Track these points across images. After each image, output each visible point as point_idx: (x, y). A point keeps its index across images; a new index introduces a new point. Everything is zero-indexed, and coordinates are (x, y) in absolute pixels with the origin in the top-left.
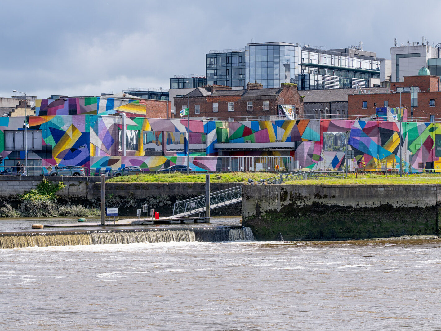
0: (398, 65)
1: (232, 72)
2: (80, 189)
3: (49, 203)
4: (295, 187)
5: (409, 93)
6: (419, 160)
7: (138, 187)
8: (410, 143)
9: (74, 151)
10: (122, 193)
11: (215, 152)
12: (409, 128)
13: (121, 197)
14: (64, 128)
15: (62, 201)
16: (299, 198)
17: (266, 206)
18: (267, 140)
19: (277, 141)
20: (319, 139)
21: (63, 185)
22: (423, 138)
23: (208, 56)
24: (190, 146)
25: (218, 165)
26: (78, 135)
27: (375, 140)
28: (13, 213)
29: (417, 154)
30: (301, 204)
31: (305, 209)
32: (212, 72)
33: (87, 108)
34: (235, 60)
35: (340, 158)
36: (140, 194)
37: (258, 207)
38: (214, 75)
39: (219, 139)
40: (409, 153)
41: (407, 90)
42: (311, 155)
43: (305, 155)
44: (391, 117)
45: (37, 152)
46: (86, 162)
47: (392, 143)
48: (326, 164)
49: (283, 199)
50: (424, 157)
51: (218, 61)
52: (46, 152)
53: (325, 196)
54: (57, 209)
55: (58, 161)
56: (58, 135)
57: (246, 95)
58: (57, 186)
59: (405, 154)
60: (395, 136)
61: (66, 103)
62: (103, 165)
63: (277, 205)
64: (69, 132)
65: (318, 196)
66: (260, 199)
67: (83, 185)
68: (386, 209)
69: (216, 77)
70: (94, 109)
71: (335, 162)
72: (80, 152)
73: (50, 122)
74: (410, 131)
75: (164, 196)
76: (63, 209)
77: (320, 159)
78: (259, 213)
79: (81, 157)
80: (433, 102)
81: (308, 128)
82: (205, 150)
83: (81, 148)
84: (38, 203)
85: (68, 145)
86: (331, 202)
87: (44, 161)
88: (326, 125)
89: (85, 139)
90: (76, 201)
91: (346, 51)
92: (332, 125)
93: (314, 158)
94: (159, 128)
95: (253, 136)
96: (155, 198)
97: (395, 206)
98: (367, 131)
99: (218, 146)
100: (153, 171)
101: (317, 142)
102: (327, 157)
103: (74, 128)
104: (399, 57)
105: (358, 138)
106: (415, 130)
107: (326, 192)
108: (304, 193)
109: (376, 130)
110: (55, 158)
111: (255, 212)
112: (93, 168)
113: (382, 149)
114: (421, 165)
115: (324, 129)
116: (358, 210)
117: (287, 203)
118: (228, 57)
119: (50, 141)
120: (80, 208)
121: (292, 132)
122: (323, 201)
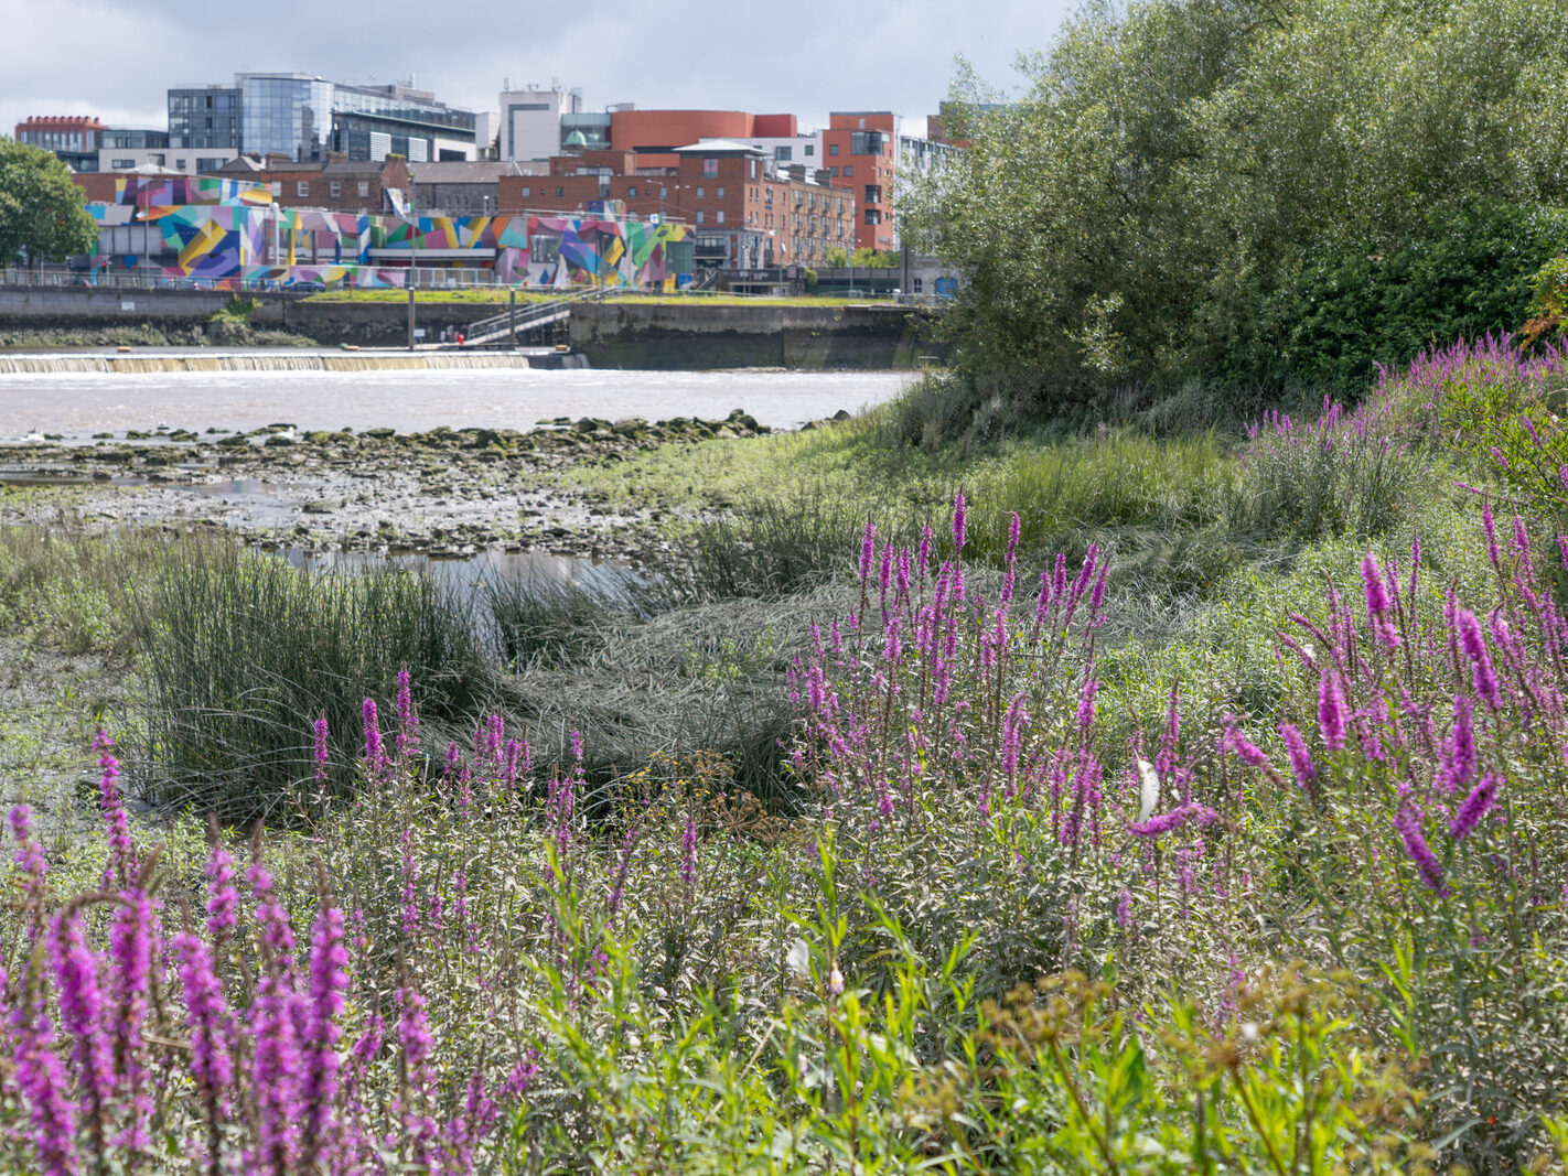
0: (511, 122)
1: (217, 123)
2: (276, 310)
3: (243, 327)
4: (632, 306)
5: (596, 177)
6: (645, 278)
7: (355, 307)
8: (635, 252)
9: (214, 257)
10: (334, 316)
11: (369, 261)
12: (634, 231)
13: (331, 321)
14: (198, 224)
15: (255, 325)
16: (636, 319)
17: (604, 329)
18: (444, 245)
19: (461, 247)
20: (524, 245)
21: (257, 304)
22: (650, 246)
23: (171, 93)
24: (344, 252)
25: (407, 279)
26: (221, 234)
27: (592, 247)
28: (203, 339)
29: (643, 269)
30: (637, 327)
31: (642, 334)
32: (180, 121)
33: (205, 195)
34: (222, 103)
35: (550, 273)
36: (359, 317)
37: (594, 330)
38: (184, 126)
39: (373, 244)
40: (634, 268)
41: (592, 172)
42: (515, 268)
43: (509, 268)
44: (609, 216)
45: (154, 258)
46: (236, 271)
47: (613, 252)
48: (533, 282)
49: (620, 321)
50: (651, 275)
51: (191, 102)
52: (168, 258)
53: (664, 318)
54: (251, 335)
55: (189, 271)
56: (189, 234)
57: (327, 171)
58: (250, 305)
59: (628, 269)
60: (617, 242)
61: (169, 188)
62: (262, 277)
63: (614, 328)
64: (207, 230)
65: (655, 318)
66: (597, 320)
68: (730, 334)
69: (186, 131)
70: (216, 196)
71: (545, 278)
72: (224, 258)
73: (173, 216)
74: (636, 236)
76: (260, 335)
77: (527, 274)
78: (595, 337)
79: (226, 266)
80: (632, 192)
81: (507, 231)
82: (357, 258)
83: (226, 253)
84: (232, 327)
85: (205, 249)
86: (670, 325)
87: (164, 270)
88: (534, 225)
89: (232, 240)
90: (272, 325)
91: (390, 89)
92: (540, 225)
93: (520, 272)
94: (311, 226)
95: (422, 238)
96: (381, 322)
97: (740, 330)
98: (583, 235)
99: (374, 252)
100: (333, 286)
101: (523, 250)
102: (536, 271)
103: (214, 225)
104: (513, 108)
105: (572, 245)
106: (642, 235)
107: (664, 313)
108: (641, 314)
109: (592, 234)
110: (184, 267)
111: (590, 336)
112: (245, 282)
113: (602, 261)
114: (649, 284)
115: (531, 231)
117: (624, 325)
118: (210, 97)
119: (175, 242)
120: (277, 335)
121: (483, 234)
122: (661, 324)
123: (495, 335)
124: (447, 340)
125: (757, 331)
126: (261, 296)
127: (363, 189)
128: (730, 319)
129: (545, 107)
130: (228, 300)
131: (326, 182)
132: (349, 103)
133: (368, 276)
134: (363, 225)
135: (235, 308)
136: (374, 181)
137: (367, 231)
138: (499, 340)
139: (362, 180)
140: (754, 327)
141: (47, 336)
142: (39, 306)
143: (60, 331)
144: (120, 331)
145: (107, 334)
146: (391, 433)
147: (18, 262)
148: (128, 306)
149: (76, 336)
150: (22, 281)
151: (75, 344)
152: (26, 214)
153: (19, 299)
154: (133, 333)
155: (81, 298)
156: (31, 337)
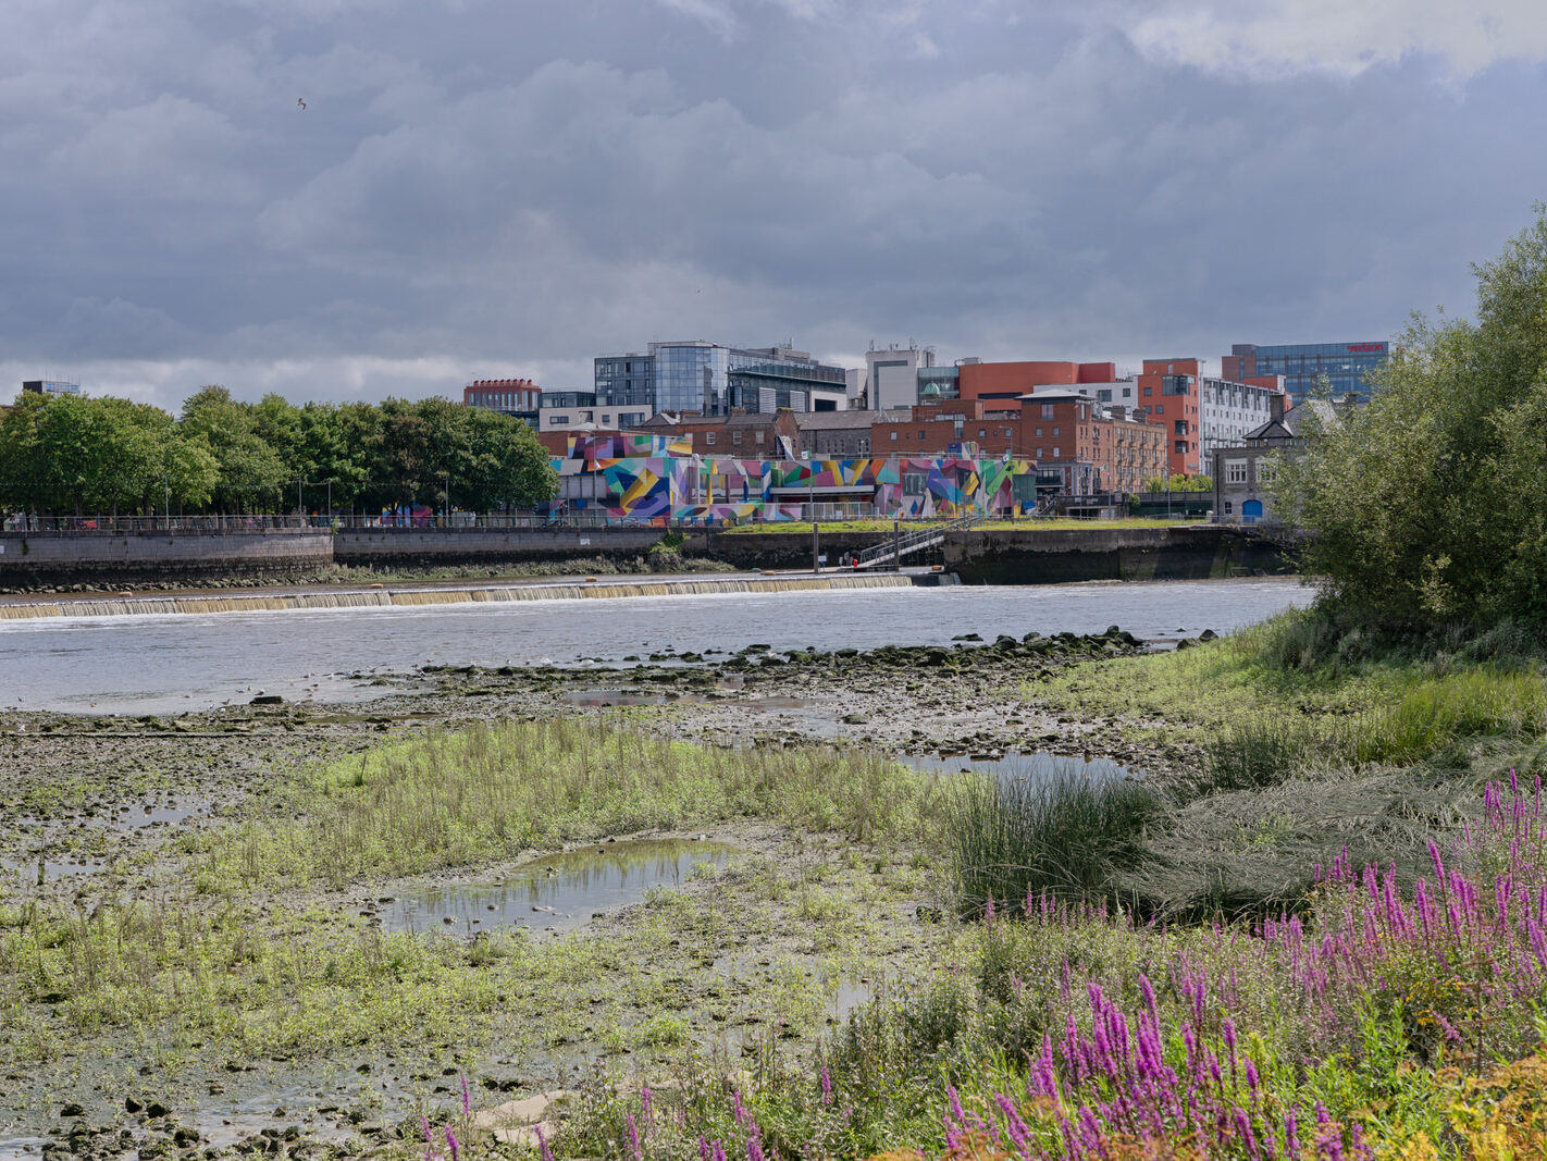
0: (876, 376)
1: (634, 385)
2: (701, 541)
3: (675, 556)
4: (994, 533)
5: (952, 422)
6: (996, 505)
7: (765, 537)
8: (987, 485)
9: (649, 498)
10: (747, 545)
11: (770, 498)
12: (987, 467)
13: (745, 549)
14: (635, 473)
15: (686, 554)
16: (998, 543)
17: (972, 552)
18: (832, 484)
19: (846, 485)
20: (898, 482)
21: (687, 537)
22: (1000, 479)
23: (597, 361)
24: (751, 491)
25: (803, 513)
26: (654, 481)
27: (952, 482)
28: (645, 567)
29: (994, 498)
30: (999, 550)
31: (1003, 555)
32: (605, 384)
33: (638, 449)
34: (638, 368)
35: (919, 504)
36: (767, 545)
37: (964, 553)
38: (608, 387)
39: (773, 484)
40: (987, 498)
41: (948, 418)
42: (890, 501)
43: (886, 501)
44: (966, 455)
45: (600, 501)
46: (666, 510)
47: (969, 485)
48: (905, 512)
49: (985, 545)
50: (1001, 502)
51: (613, 368)
52: (612, 501)
53: (1021, 542)
54: (682, 562)
55: (628, 511)
56: (628, 481)
57: (729, 423)
58: (681, 538)
59: (982, 498)
60: (973, 476)
61: (610, 443)
62: (687, 514)
63: (980, 551)
64: (643, 478)
65: (1013, 541)
66: (966, 545)
67: (704, 537)
68: (1075, 553)
69: (609, 391)
70: (648, 449)
71: (915, 509)
72: (657, 500)
73: (616, 467)
74: (988, 470)
75: (797, 547)
76: (689, 562)
77: (900, 505)
78: (965, 559)
79: (658, 506)
80: (982, 433)
81: (884, 470)
82: (761, 495)
83: (658, 496)
84: (667, 556)
85: (642, 492)
86: (1026, 548)
87: (609, 511)
88: (905, 465)
89: (663, 485)
90: (699, 554)
91: (774, 351)
92: (910, 464)
93: (894, 504)
94: (725, 472)
95: (812, 479)
96: (786, 550)
97: (1083, 550)
98: (945, 472)
99: (775, 491)
100: (744, 520)
101: (896, 486)
102: (907, 502)
103: (649, 473)
104: (877, 365)
105: (936, 480)
106: (993, 469)
107: (1021, 537)
108: (1002, 539)
109: (953, 471)
110: (624, 507)
111: (961, 558)
112: (674, 518)
113: (961, 492)
114: (999, 511)
115: (903, 470)
116: (1051, 555)
117: (988, 548)
118: (628, 363)
119: (617, 488)
120: (703, 562)
121: (864, 474)
122: (1018, 546)
123: (882, 559)
124: (845, 563)
125: (1098, 550)
126: (689, 531)
127: (760, 437)
128: (1075, 541)
129: (905, 363)
130: (663, 534)
131: (729, 432)
132: (740, 364)
133: (772, 512)
134: (765, 469)
135: (669, 542)
136: (768, 431)
137: (769, 474)
138: (886, 562)
139: (760, 430)
140: (1095, 546)
141: (523, 568)
142: (516, 544)
143: (533, 563)
144: (579, 562)
145: (570, 565)
147: (497, 509)
148: (585, 542)
149: (545, 567)
150: (502, 524)
151: (544, 574)
152: (504, 470)
153: (501, 538)
154: (589, 563)
155: (548, 536)
156: (510, 570)
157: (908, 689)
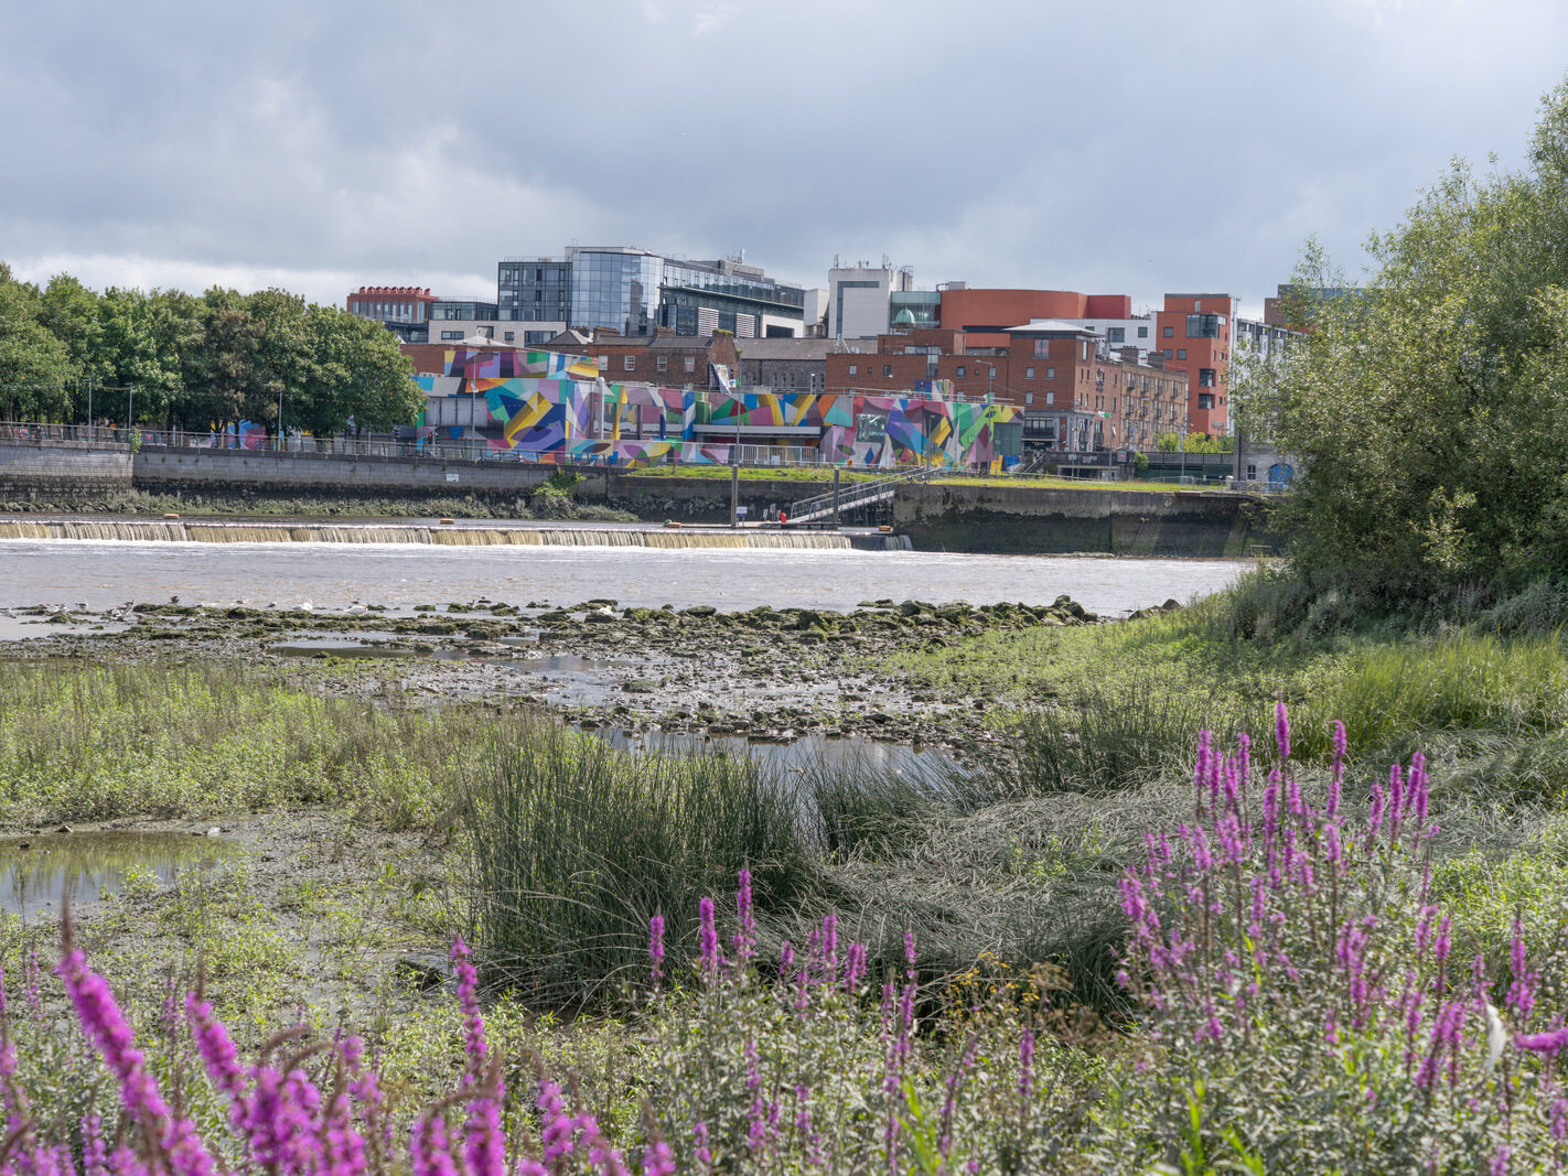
0: (840, 300)
1: (546, 296)
2: (599, 484)
3: (566, 500)
4: (957, 488)
5: (924, 356)
6: (972, 459)
7: (678, 482)
8: (962, 433)
9: (540, 430)
10: (656, 491)
11: (693, 437)
12: (962, 411)
13: (653, 496)
14: (524, 397)
15: (578, 499)
16: (962, 501)
17: (928, 510)
18: (771, 423)
19: (786, 424)
20: (850, 423)
21: (581, 478)
22: (977, 428)
23: (502, 266)
24: (669, 428)
25: (731, 456)
26: (547, 407)
27: (918, 427)
28: (526, 512)
29: (970, 450)
30: (963, 509)
31: (967, 515)
32: (510, 293)
33: (531, 368)
34: (552, 276)
35: (875, 453)
36: (681, 492)
37: (918, 511)
38: (513, 298)
39: (698, 420)
40: (961, 449)
41: (919, 351)
42: (840, 447)
43: (834, 447)
44: (937, 395)
45: (479, 429)
46: (559, 445)
47: (939, 432)
48: (858, 460)
49: (945, 502)
50: (978, 456)
51: (521, 275)
52: (494, 430)
53: (990, 501)
54: (573, 509)
55: (514, 443)
56: (515, 406)
57: (654, 345)
58: (574, 478)
59: (954, 450)
60: (944, 423)
61: (497, 360)
62: (587, 451)
63: (939, 509)
64: (533, 403)
65: (981, 500)
66: (921, 501)
67: (602, 479)
68: (1057, 518)
69: (516, 304)
70: (543, 369)
71: (869, 458)
72: (549, 431)
73: (501, 388)
74: (963, 415)
76: (582, 509)
77: (852, 453)
78: (919, 518)
79: (551, 439)
80: (961, 372)
81: (833, 409)
82: (682, 433)
83: (551, 426)
84: (554, 500)
85: (530, 421)
86: (996, 508)
87: (489, 442)
88: (861, 404)
89: (557, 413)
90: (595, 499)
91: (720, 264)
92: (867, 404)
93: (845, 451)
94: (636, 401)
95: (747, 415)
96: (703, 499)
97: (1066, 514)
98: (910, 414)
99: (699, 428)
100: (657, 461)
101: (847, 428)
102: (861, 450)
103: (540, 398)
104: (842, 285)
105: (898, 424)
106: (970, 415)
107: (990, 495)
108: (967, 496)
109: (919, 414)
110: (508, 439)
111: (914, 517)
112: (569, 455)
113: (928, 441)
114: (975, 466)
115: (857, 410)
116: (1027, 519)
117: (949, 507)
118: (540, 269)
119: (501, 414)
120: (599, 509)
121: (809, 412)
122: (986, 506)
123: (818, 514)
124: (769, 518)
125: (1085, 515)
126: (584, 470)
127: (690, 364)
128: (1058, 502)
129: (875, 285)
130: (551, 473)
131: (653, 357)
132: (677, 278)
133: (692, 452)
134: (688, 401)
135: (558, 482)
136: (700, 357)
137: (693, 407)
138: (822, 519)
139: (689, 355)
140: (1082, 511)
141: (372, 506)
142: (365, 476)
143: (386, 501)
144: (444, 502)
145: (433, 503)
146: (712, 612)
147: (347, 433)
148: (452, 478)
149: (401, 507)
150: (349, 451)
151: (399, 515)
152: (355, 384)
153: (346, 467)
154: (456, 505)
155: (406, 468)
156: (356, 507)
157: (745, 654)
